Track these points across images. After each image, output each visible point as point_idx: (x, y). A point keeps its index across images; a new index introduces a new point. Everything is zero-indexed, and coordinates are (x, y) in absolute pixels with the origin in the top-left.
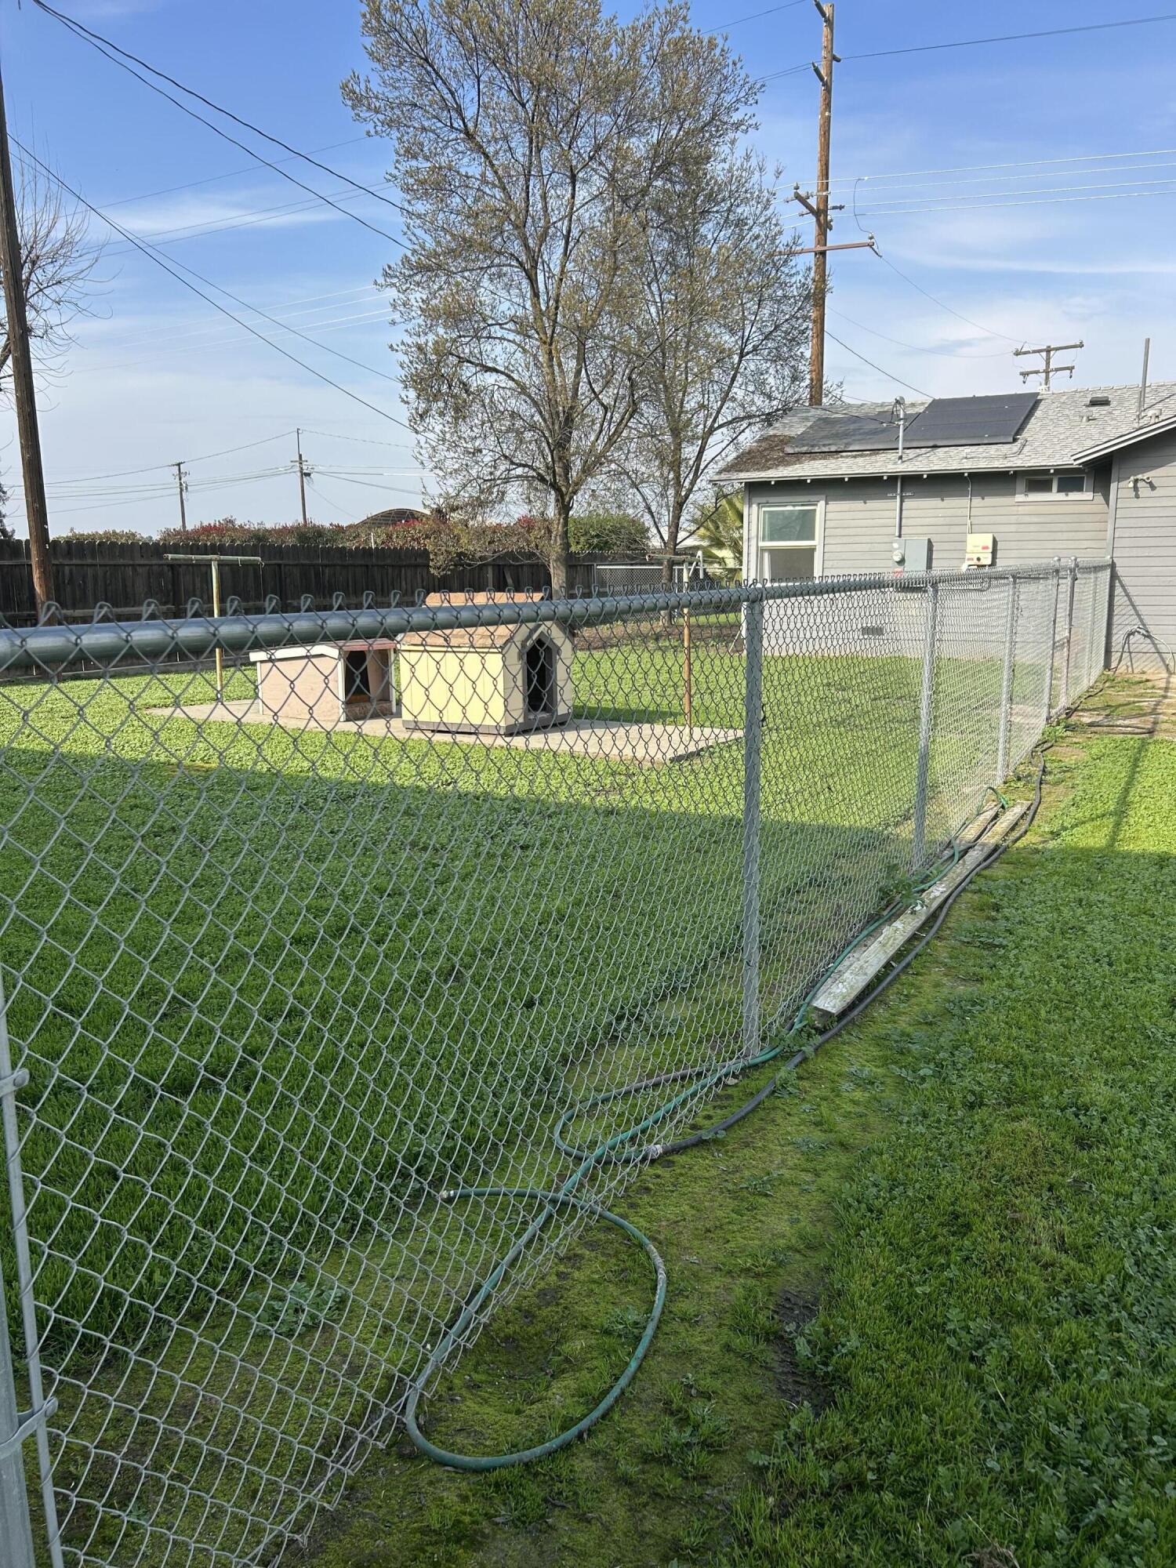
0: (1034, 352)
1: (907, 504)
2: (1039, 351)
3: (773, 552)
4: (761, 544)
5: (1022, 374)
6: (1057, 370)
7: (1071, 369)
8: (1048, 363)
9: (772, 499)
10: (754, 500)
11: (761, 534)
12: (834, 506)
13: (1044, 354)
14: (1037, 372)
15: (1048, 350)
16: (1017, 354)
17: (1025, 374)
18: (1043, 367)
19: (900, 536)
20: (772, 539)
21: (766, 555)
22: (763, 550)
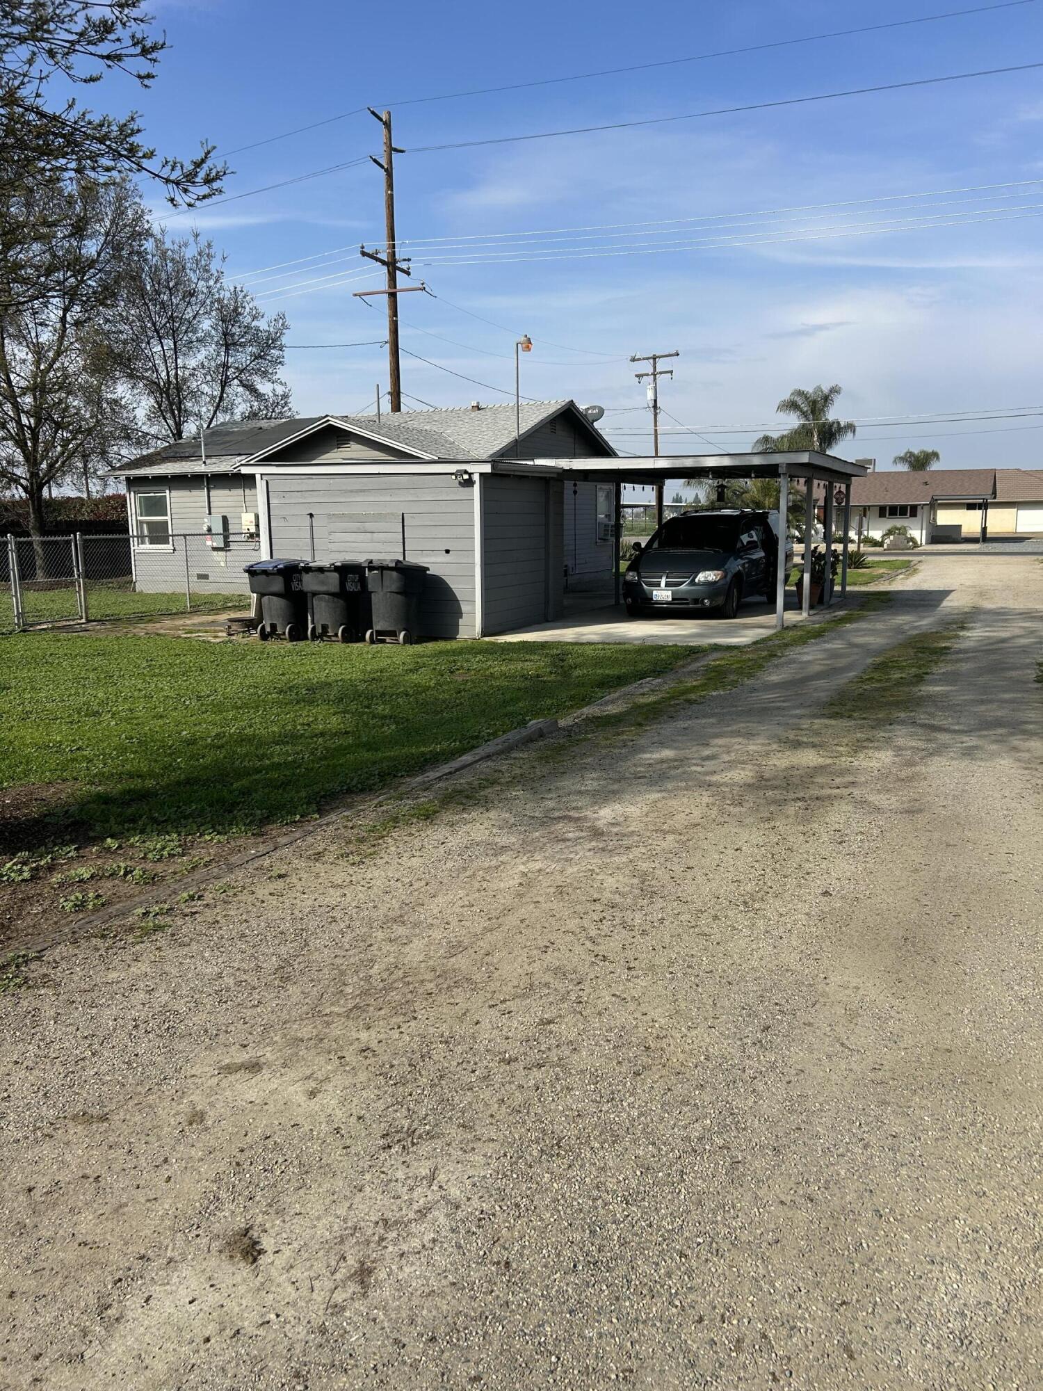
0: (644, 359)
1: (213, 493)
2: (648, 359)
3: (149, 523)
4: (139, 518)
5: (637, 376)
6: (661, 373)
7: (671, 372)
8: (655, 368)
9: (142, 489)
10: (132, 489)
11: (138, 511)
12: (175, 494)
13: (651, 361)
14: (647, 375)
15: (654, 358)
16: (633, 360)
17: (639, 376)
18: (651, 371)
19: (210, 514)
20: (147, 515)
21: (145, 526)
22: (142, 522)
